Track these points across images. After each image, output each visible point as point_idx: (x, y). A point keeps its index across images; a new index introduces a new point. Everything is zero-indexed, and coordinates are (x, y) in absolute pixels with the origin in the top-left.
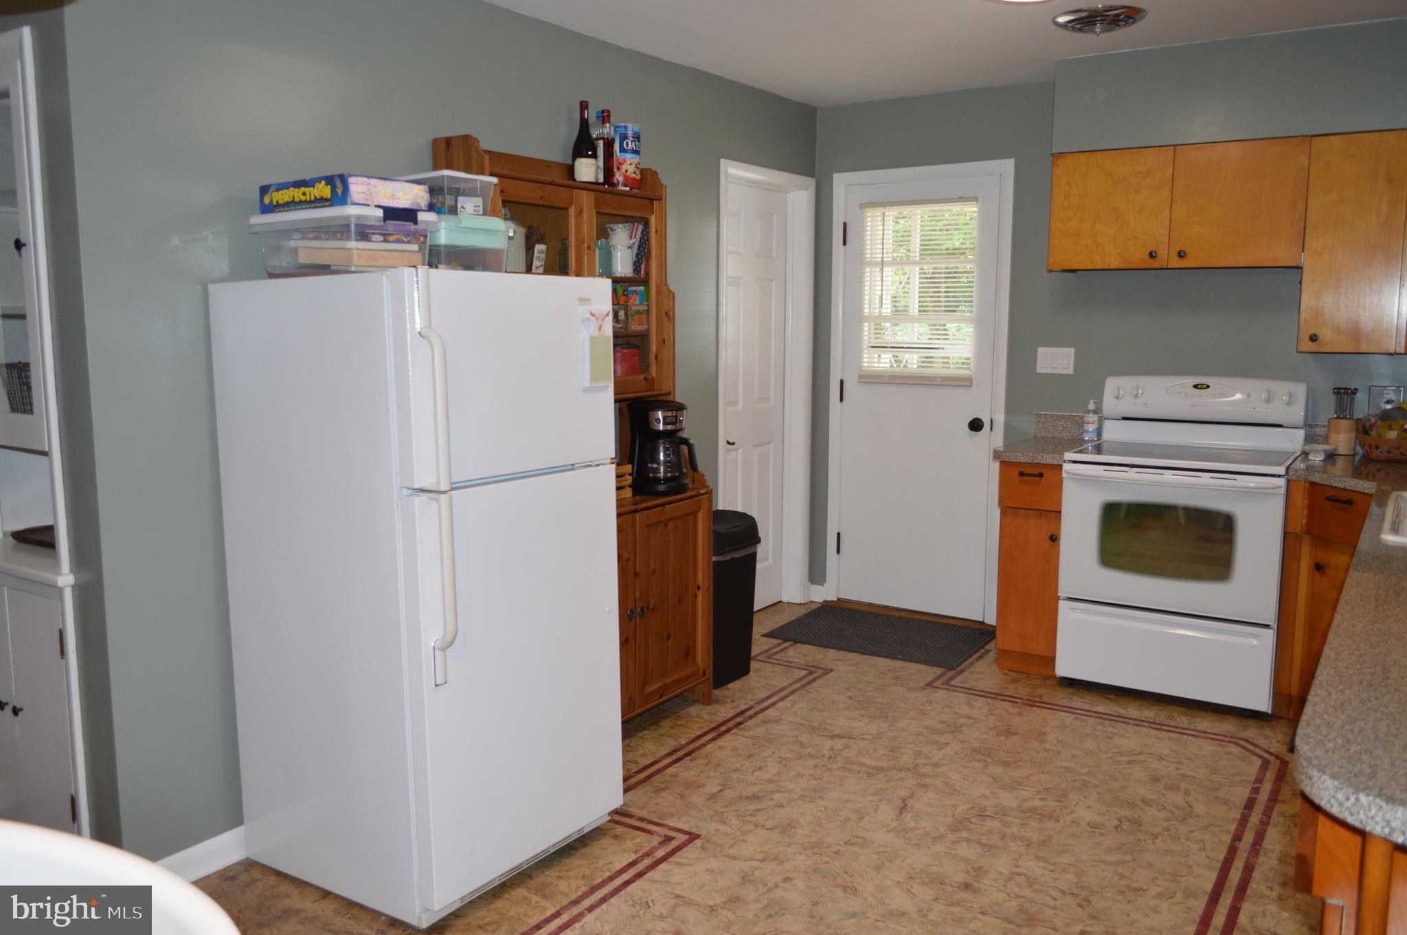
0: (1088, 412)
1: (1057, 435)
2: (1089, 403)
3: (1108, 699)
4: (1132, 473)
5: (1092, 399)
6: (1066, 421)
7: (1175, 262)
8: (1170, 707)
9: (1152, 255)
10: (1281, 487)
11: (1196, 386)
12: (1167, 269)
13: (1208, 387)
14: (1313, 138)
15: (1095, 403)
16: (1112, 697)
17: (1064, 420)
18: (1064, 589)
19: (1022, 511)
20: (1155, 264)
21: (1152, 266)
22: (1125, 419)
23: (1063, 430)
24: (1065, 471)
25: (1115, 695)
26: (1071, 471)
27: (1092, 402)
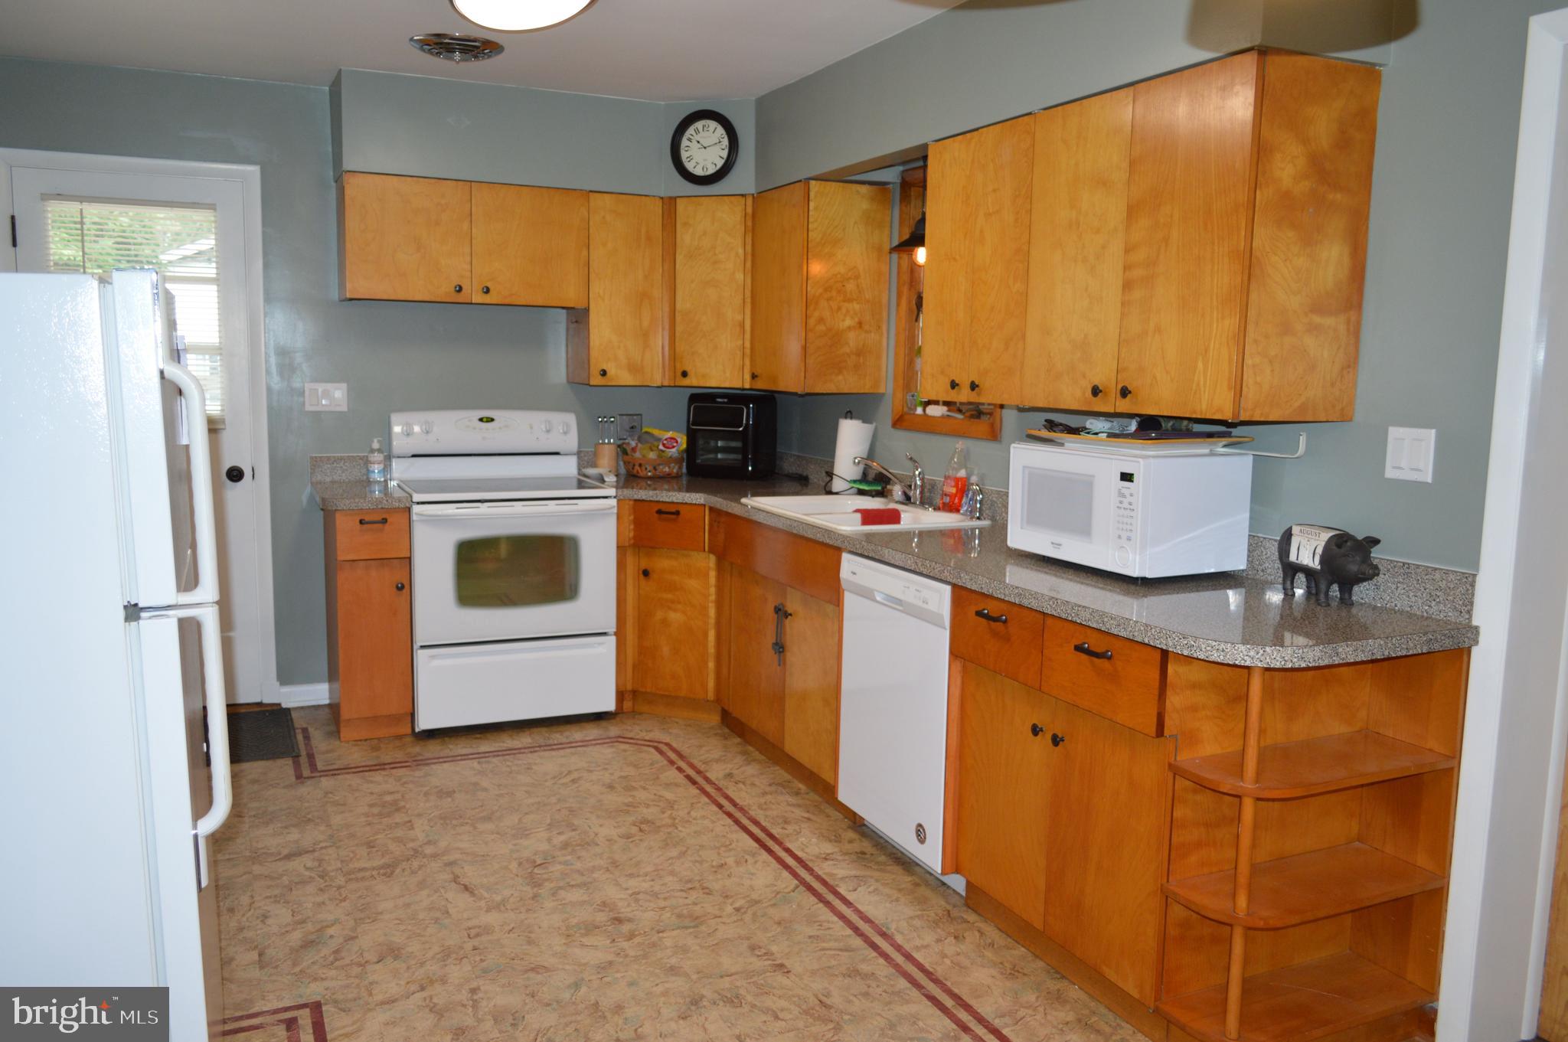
0: (372, 451)
1: (336, 478)
2: (373, 441)
3: (476, 738)
4: (484, 508)
5: (376, 437)
6: (345, 462)
7: (478, 298)
8: (539, 729)
9: (459, 289)
10: (614, 507)
11: (481, 420)
12: (472, 304)
13: (492, 420)
14: (591, 193)
15: (379, 441)
16: (478, 736)
17: (343, 461)
18: (421, 637)
19: (361, 563)
20: (460, 298)
21: (456, 302)
22: (414, 456)
23: (343, 472)
24: (416, 514)
25: (480, 733)
26: (425, 513)
27: (375, 440)
